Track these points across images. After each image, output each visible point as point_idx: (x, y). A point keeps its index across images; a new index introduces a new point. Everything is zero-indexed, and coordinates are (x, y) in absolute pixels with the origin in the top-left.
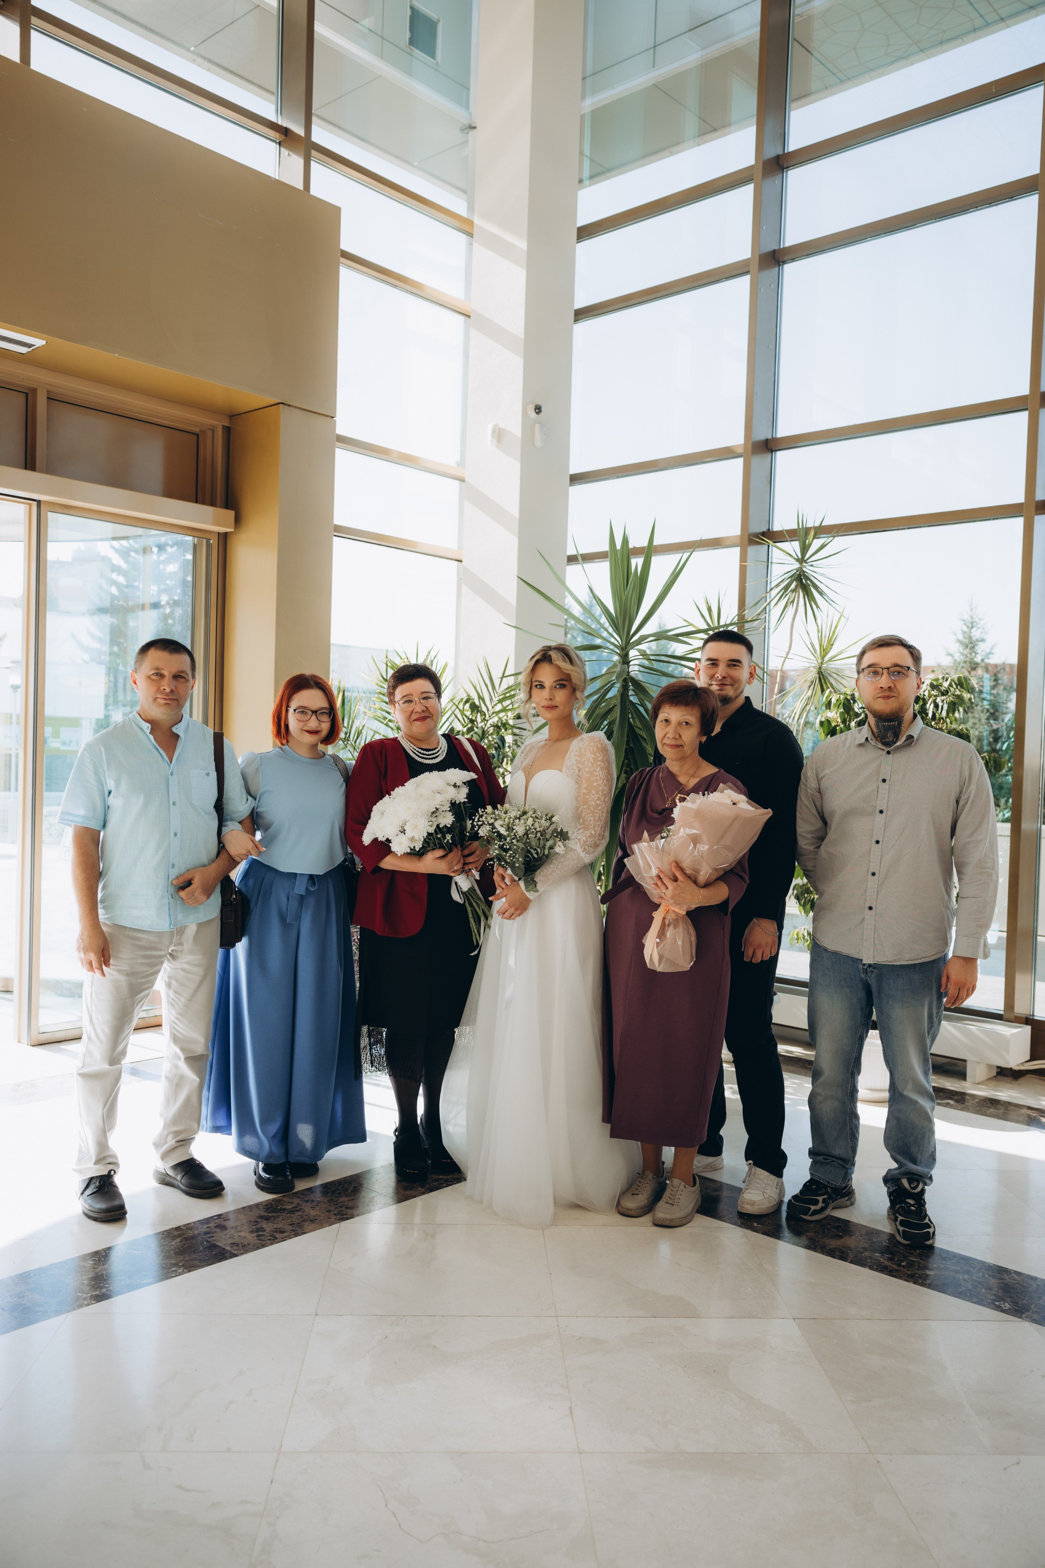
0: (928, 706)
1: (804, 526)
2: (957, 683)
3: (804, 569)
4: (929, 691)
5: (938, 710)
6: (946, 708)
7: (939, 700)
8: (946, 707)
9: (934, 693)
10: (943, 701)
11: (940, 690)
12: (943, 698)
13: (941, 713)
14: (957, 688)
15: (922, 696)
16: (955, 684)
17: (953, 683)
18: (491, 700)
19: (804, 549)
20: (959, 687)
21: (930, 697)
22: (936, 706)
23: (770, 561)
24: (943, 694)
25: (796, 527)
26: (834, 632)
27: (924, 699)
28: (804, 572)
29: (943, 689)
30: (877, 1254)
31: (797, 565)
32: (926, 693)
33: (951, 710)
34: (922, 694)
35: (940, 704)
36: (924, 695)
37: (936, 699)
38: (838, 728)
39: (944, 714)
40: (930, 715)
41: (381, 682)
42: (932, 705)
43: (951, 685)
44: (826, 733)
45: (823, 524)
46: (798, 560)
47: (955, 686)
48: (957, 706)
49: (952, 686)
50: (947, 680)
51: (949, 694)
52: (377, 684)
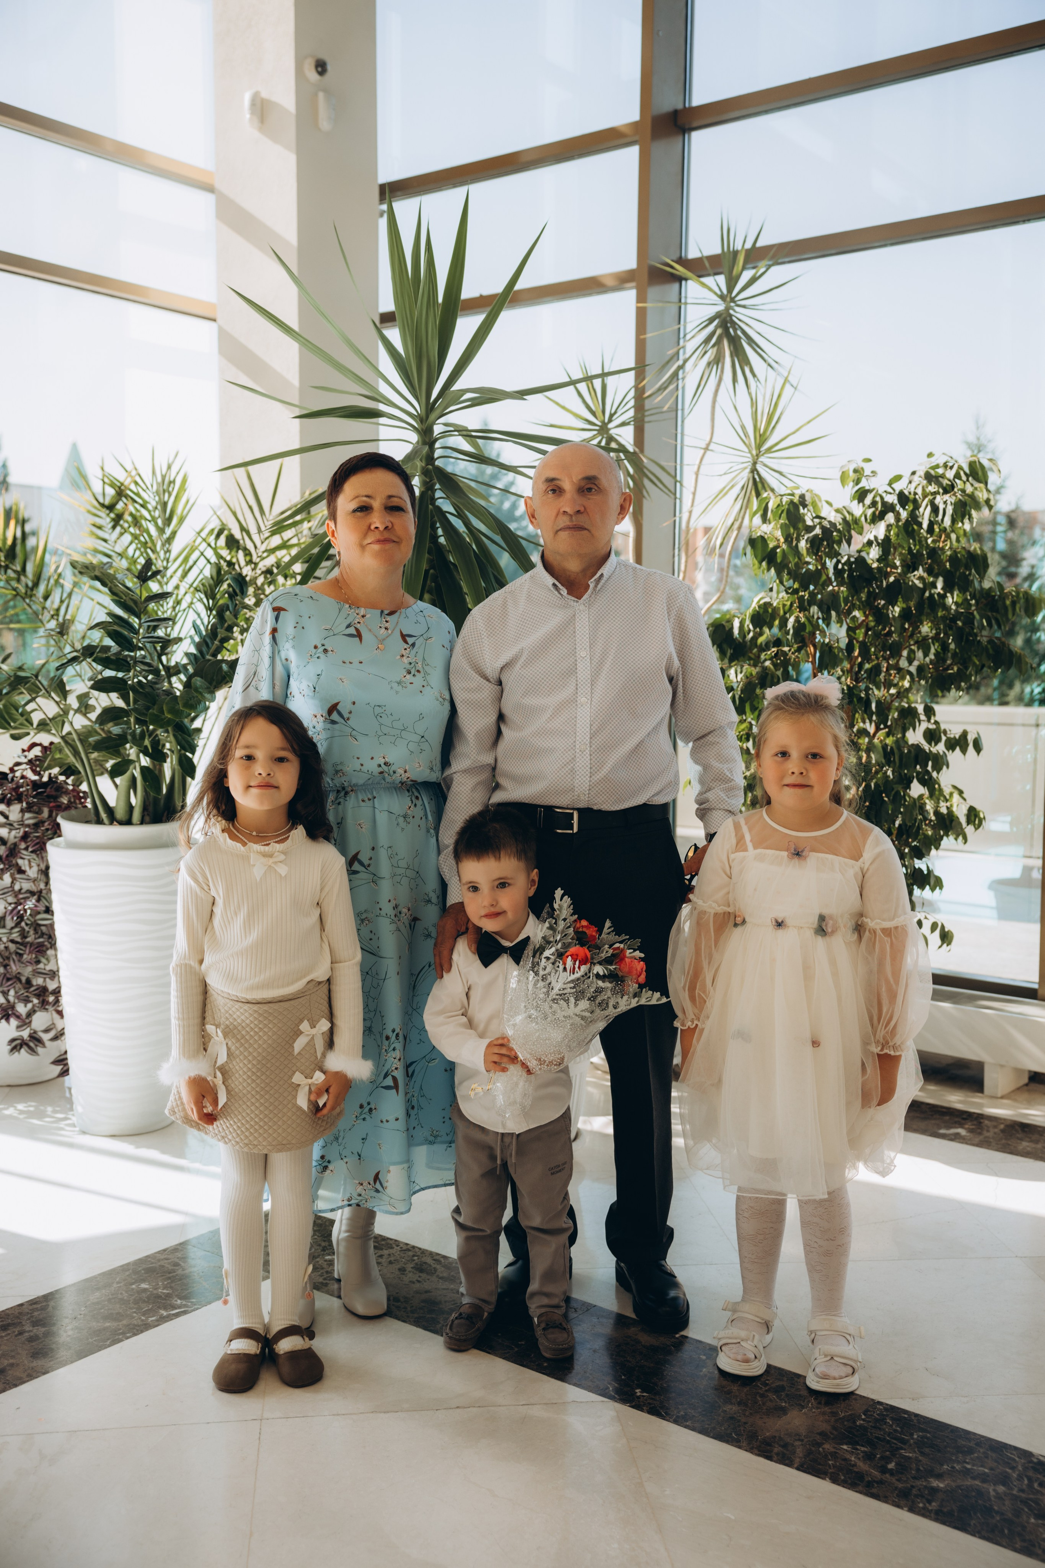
0: (921, 510)
1: (731, 249)
2: (968, 471)
3: (731, 312)
4: (923, 487)
5: (937, 516)
6: (951, 512)
7: (939, 500)
8: (950, 510)
9: (932, 488)
10: (945, 502)
11: (940, 485)
12: (946, 497)
13: (942, 520)
14: (968, 480)
15: (912, 497)
16: (965, 473)
17: (962, 473)
18: (260, 531)
19: (731, 282)
20: (970, 479)
21: (925, 496)
22: (935, 509)
23: (683, 300)
24: (946, 491)
25: (718, 251)
26: (776, 404)
27: (915, 501)
28: (731, 316)
29: (945, 482)
30: (845, 1447)
31: (721, 307)
32: (919, 491)
33: (959, 514)
34: (912, 490)
35: (941, 507)
36: (915, 494)
37: (935, 498)
38: (778, 550)
39: (947, 522)
40: (925, 525)
41: (95, 508)
42: (929, 508)
43: (957, 476)
44: (760, 557)
45: (758, 245)
46: (722, 297)
47: (964, 478)
48: (968, 508)
49: (960, 478)
50: (951, 468)
51: (956, 490)
52: (89, 512)
